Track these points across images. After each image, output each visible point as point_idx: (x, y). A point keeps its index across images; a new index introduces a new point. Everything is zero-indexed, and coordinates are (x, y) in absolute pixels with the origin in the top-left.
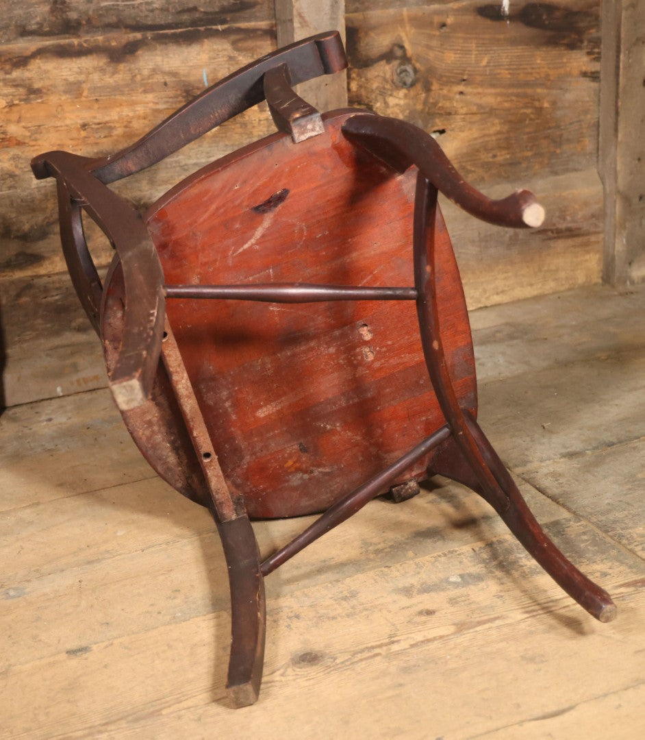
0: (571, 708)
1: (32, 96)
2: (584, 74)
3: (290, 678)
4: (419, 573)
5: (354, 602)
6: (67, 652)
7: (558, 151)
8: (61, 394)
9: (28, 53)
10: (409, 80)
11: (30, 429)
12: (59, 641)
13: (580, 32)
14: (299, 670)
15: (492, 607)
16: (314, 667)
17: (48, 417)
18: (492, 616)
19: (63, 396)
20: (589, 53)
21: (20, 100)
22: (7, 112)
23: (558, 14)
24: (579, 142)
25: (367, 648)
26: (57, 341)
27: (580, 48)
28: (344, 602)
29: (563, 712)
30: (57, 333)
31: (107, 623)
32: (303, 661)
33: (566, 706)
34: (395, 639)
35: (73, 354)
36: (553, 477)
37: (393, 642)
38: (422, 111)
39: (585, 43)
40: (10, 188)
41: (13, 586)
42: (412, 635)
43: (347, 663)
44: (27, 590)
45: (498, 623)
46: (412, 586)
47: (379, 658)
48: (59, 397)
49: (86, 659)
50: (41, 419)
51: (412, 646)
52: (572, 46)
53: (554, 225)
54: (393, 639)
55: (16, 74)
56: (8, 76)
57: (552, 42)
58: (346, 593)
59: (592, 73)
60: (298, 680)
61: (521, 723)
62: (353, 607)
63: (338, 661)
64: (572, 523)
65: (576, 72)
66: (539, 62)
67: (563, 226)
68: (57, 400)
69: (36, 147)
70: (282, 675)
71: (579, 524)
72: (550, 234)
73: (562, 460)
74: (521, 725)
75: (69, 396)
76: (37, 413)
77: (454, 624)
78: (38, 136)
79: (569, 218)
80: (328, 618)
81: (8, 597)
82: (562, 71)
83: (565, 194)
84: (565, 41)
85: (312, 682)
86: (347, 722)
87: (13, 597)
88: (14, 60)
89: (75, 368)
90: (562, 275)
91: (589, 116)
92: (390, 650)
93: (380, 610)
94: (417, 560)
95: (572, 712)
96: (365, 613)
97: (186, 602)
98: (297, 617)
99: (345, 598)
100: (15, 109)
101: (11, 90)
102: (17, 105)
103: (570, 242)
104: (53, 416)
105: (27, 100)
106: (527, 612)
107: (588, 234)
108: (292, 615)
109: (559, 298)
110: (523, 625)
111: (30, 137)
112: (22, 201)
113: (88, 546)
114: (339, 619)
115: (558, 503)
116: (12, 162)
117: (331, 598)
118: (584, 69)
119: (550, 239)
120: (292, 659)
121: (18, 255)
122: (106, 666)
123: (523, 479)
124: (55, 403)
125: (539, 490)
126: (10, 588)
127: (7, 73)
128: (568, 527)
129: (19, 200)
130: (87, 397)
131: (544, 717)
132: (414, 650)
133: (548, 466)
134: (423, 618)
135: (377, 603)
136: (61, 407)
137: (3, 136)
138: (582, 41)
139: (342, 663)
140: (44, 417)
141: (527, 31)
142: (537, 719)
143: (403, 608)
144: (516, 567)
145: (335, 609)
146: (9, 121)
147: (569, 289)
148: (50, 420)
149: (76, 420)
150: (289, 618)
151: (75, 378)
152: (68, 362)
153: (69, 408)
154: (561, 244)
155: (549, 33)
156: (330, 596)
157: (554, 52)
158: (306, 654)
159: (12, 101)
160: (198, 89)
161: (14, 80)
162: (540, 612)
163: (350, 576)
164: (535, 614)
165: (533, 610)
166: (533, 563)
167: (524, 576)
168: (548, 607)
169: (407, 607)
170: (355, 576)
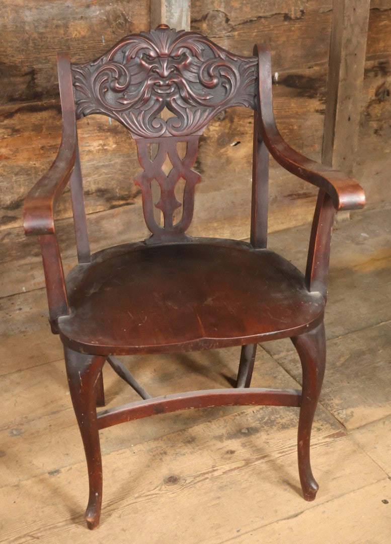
0: (302, 512)
1: (15, 133)
2: (317, 111)
3: (164, 492)
4: (226, 426)
5: (193, 444)
6: (49, 473)
8: (25, 291)
9: (13, 110)
10: (222, 117)
11: (10, 316)
12: (43, 465)
13: (316, 89)
14: (167, 487)
15: (263, 449)
16: (175, 486)
17: (19, 307)
18: (264, 455)
19: (26, 292)
20: (320, 100)
21: (8, 135)
23: (304, 80)
24: (312, 146)
25: (201, 474)
26: (23, 262)
27: (315, 98)
28: (188, 444)
29: (296, 516)
30: (23, 257)
31: (67, 454)
32: (170, 481)
33: (299, 511)
34: (216, 468)
35: (32, 269)
36: (294, 362)
37: (214, 471)
38: (228, 133)
39: (318, 95)
41: (15, 428)
42: (224, 466)
43: (192, 483)
44: (22, 431)
45: (266, 459)
46: (223, 435)
47: (207, 480)
49: (59, 478)
50: (16, 309)
51: (224, 473)
52: (311, 97)
53: (297, 191)
54: (214, 469)
55: (6, 122)
57: (300, 95)
58: (189, 439)
59: (321, 110)
60: (168, 494)
61: (277, 521)
62: (193, 448)
63: (187, 482)
65: (312, 110)
66: (293, 105)
67: (301, 192)
68: (23, 294)
69: (16, 160)
70: (160, 490)
72: (295, 196)
74: (278, 523)
75: (29, 292)
76: (12, 304)
77: (244, 460)
78: (17, 154)
79: (305, 188)
80: (181, 454)
81: (13, 435)
82: (305, 110)
84: (308, 94)
85: (175, 495)
86: (193, 520)
87: (16, 435)
88: (6, 115)
89: (33, 277)
90: (300, 217)
91: (318, 133)
92: (213, 475)
93: (207, 450)
94: (225, 418)
95: (302, 515)
96: (199, 451)
97: (107, 441)
98: (165, 453)
99: (189, 442)
100: (5, 140)
101: (3, 130)
102: (6, 138)
103: (305, 200)
104: (22, 307)
105: (11, 135)
106: (279, 453)
108: (162, 452)
109: (298, 231)
110: (278, 461)
111: (12, 154)
112: (7, 189)
113: (52, 402)
114: (186, 455)
115: (296, 380)
116: (2, 168)
118: (317, 108)
119: (294, 199)
120: (164, 480)
121: (3, 217)
122: (69, 483)
123: (278, 363)
124: (22, 297)
125: (287, 371)
126: (13, 429)
130: (39, 293)
131: (288, 518)
132: (225, 476)
133: (291, 354)
134: (229, 456)
135: (205, 445)
136: (26, 300)
138: (316, 94)
139: (189, 483)
140: (17, 307)
141: (287, 90)
142: (285, 519)
143: (219, 449)
144: (275, 423)
145: (184, 449)
146: (1, 147)
147: (303, 225)
148: (20, 309)
149: (34, 310)
150: (161, 454)
151: (33, 282)
152: (30, 274)
153: (30, 301)
154: (299, 202)
155: (298, 90)
156: (181, 440)
157: (301, 100)
158: (171, 477)
159: (3, 136)
160: (106, 125)
161: (5, 125)
162: (287, 453)
163: (191, 427)
164: (284, 454)
165: (283, 452)
166: (283, 421)
167: (279, 430)
168: (291, 450)
169: (221, 449)
170: (194, 428)
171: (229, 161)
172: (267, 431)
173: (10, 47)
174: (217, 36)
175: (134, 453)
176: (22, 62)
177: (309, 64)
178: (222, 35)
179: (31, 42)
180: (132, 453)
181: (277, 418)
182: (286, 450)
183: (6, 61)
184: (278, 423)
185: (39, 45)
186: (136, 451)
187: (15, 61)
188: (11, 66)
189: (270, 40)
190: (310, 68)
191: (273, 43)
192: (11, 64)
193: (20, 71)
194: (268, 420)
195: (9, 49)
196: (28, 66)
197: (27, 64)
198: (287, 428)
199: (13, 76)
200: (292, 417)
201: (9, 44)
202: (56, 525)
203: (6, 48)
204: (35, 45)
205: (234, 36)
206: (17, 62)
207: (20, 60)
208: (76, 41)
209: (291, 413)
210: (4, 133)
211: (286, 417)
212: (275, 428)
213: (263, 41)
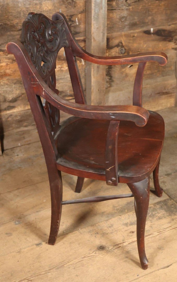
0: (171, 265)
1: (14, 62)
2: (173, 49)
3: (97, 254)
4: (129, 218)
5: (112, 228)
6: (36, 245)
7: (164, 70)
8: (20, 145)
10: (123, 52)
11: (12, 159)
12: (33, 240)
13: (172, 37)
14: (99, 252)
15: (149, 230)
16: (104, 251)
18: (149, 234)
19: (21, 146)
20: (175, 43)
21: (10, 63)
22: (6, 67)
23: (166, 32)
24: (170, 67)
25: (117, 244)
26: (18, 130)
27: (172, 41)
28: (109, 228)
29: (168, 267)
30: (19, 128)
32: (100, 249)
33: (170, 264)
34: (125, 241)
35: (23, 134)
36: (163, 183)
37: (124, 242)
39: (174, 40)
40: (6, 88)
41: (17, 220)
42: (129, 240)
43: (112, 250)
44: (21, 221)
45: (151, 236)
46: (128, 223)
47: (120, 248)
48: (19, 146)
49: (41, 247)
50: (15, 155)
51: (129, 244)
52: (170, 41)
53: (162, 91)
54: (124, 241)
55: (9, 56)
56: (7, 56)
57: (164, 40)
58: (110, 225)
59: (175, 48)
60: (100, 255)
61: (158, 270)
62: (112, 230)
63: (110, 249)
64: (169, 201)
65: (170, 48)
66: (160, 45)
67: (165, 91)
69: (14, 76)
70: (95, 253)
71: (171, 201)
72: (161, 94)
73: (166, 176)
74: (158, 271)
75: (22, 146)
76: (13, 152)
78: (15, 73)
79: (166, 89)
80: (106, 234)
82: (167, 48)
83: (166, 82)
84: (168, 40)
85: (103, 256)
86: (114, 270)
87: (17, 224)
89: (24, 138)
90: (164, 105)
91: (173, 60)
92: (123, 245)
93: (120, 231)
94: (128, 213)
95: (171, 266)
96: (116, 232)
99: (110, 227)
100: (8, 65)
101: (7, 60)
102: (9, 64)
103: (166, 96)
104: (18, 154)
105: (12, 63)
106: (158, 232)
107: (171, 93)
108: (96, 232)
109: (163, 112)
110: (158, 237)
111: (13, 73)
112: (10, 91)
113: (36, 206)
114: (109, 234)
116: (7, 81)
117: (106, 227)
118: (173, 47)
119: (161, 95)
120: (97, 248)
121: (8, 107)
122: (47, 250)
124: (18, 149)
127: (6, 56)
128: (168, 202)
129: (9, 91)
130: (28, 146)
131: (164, 268)
132: (130, 245)
133: (162, 178)
134: (131, 234)
135: (119, 229)
136: (21, 150)
137: (5, 73)
138: (172, 39)
139: (111, 249)
140: (16, 154)
141: (157, 37)
142: (162, 269)
143: (126, 231)
144: (155, 216)
145: (108, 231)
146: (6, 69)
147: (166, 109)
149: (26, 156)
150: (95, 234)
151: (24, 141)
152: (22, 136)
153: (23, 151)
154: (164, 96)
155: (164, 38)
156: (106, 226)
157: (165, 43)
158: (101, 246)
159: (8, 63)
160: (62, 57)
161: (8, 58)
162: (162, 232)
163: (111, 219)
164: (161, 233)
165: (160, 232)
166: (159, 215)
167: (157, 220)
168: (164, 231)
169: (127, 230)
170: (112, 219)
171: (127, 75)
172: (151, 221)
173: (11, 15)
174: (121, 9)
175: (81, 233)
176: (17, 23)
177: (169, 24)
178: (123, 9)
179: (22, 12)
180: (80, 233)
181: (156, 213)
182: (161, 231)
183: (9, 23)
184: (156, 216)
185: (26, 15)
186: (82, 232)
187: (13, 23)
188: (11, 26)
189: (149, 11)
190: (169, 25)
191: (150, 13)
192: (12, 25)
193: (16, 28)
194: (151, 214)
195: (10, 16)
196: (20, 26)
197: (20, 25)
198: (161, 218)
199: (12, 31)
200: (164, 213)
201: (10, 14)
202: (41, 273)
203: (9, 16)
204: (24, 14)
205: (129, 9)
206: (15, 24)
207: (16, 22)
208: (46, 12)
209: (163, 211)
210: (8, 62)
211: (161, 213)
212: (155, 219)
213: (145, 11)
